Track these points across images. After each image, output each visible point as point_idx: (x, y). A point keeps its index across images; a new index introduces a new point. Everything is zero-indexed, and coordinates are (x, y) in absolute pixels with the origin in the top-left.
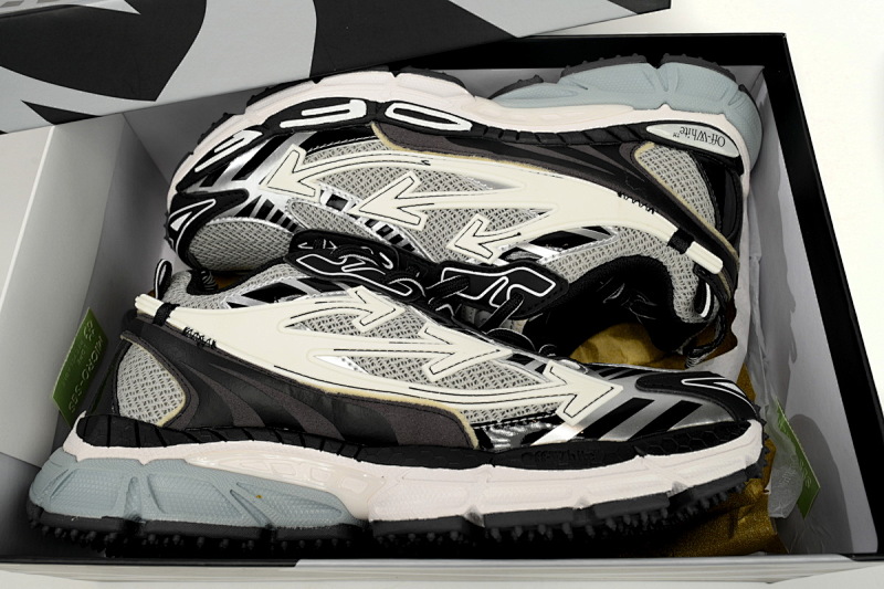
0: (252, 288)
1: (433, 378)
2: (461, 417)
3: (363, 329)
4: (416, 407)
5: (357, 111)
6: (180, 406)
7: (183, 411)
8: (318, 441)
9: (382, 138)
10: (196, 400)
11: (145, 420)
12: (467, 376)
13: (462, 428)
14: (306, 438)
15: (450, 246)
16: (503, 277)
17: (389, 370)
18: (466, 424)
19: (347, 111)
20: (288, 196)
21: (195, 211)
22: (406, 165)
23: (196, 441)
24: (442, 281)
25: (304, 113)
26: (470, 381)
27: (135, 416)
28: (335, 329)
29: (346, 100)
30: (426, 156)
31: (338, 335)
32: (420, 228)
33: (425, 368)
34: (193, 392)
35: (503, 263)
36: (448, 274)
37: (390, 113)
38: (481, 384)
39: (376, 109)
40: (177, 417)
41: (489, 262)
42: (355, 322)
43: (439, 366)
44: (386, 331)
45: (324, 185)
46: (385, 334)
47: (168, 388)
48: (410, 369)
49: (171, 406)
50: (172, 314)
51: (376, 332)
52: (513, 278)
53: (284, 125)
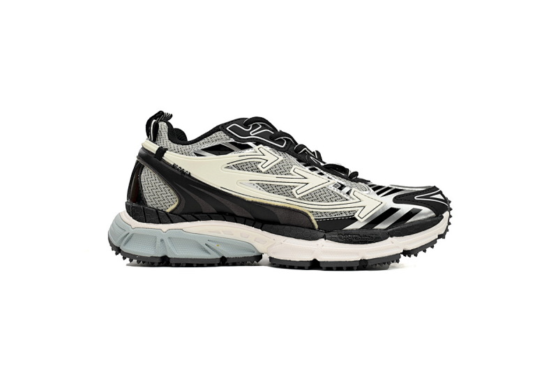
0: (206, 146)
1: (297, 196)
2: (310, 215)
3: (263, 170)
4: (289, 209)
6: (176, 204)
7: (178, 206)
8: (243, 220)
10: (184, 201)
11: (160, 209)
12: (314, 195)
13: (311, 221)
14: (237, 218)
17: (276, 190)
18: (313, 218)
23: (187, 221)
26: (315, 198)
27: (155, 207)
28: (249, 169)
31: (251, 173)
33: (294, 191)
34: (182, 197)
38: (320, 200)
40: (176, 208)
42: (259, 166)
43: (300, 191)
44: (275, 170)
46: (274, 172)
47: (169, 194)
48: (286, 191)
49: (172, 203)
50: (165, 155)
51: (269, 171)
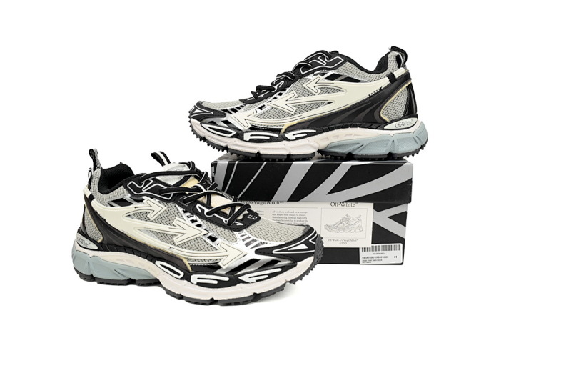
5: (194, 278)
9: (187, 263)
15: (165, 208)
16: (144, 191)
19: (198, 279)
20: (235, 246)
21: (286, 250)
22: (178, 248)
24: (172, 193)
25: (216, 282)
29: (198, 284)
30: (170, 251)
32: (177, 218)
35: (144, 197)
36: (168, 196)
37: (182, 274)
39: (187, 277)
41: (149, 198)
45: (216, 247)
52: (140, 190)
53: (227, 279)
